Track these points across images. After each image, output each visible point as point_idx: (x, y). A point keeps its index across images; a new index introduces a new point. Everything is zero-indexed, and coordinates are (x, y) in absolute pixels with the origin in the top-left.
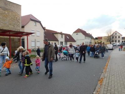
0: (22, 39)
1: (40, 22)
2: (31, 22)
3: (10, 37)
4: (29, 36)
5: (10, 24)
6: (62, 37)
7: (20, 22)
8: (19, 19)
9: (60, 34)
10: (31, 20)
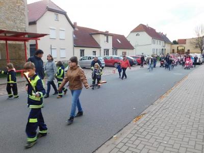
0: (31, 45)
1: (64, 14)
2: (49, 14)
3: (6, 42)
4: (39, 39)
5: (8, 19)
6: (107, 41)
7: (26, 13)
8: (23, 9)
9: (103, 36)
10: (48, 10)
